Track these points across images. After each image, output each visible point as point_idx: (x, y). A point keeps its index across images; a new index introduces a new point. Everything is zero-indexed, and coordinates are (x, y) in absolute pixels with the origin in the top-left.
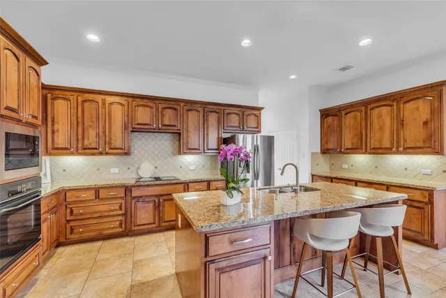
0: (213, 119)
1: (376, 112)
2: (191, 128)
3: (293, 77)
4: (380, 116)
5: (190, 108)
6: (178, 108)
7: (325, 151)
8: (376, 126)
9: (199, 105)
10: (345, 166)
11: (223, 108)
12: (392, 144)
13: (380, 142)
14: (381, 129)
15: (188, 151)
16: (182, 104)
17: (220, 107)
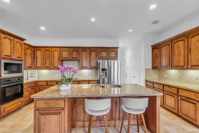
0: (93, 54)
1: (176, 45)
2: (84, 59)
3: (130, 31)
4: (178, 47)
5: (83, 50)
6: (78, 50)
7: (154, 68)
8: (176, 53)
9: (87, 49)
10: (165, 76)
11: (98, 49)
12: (185, 63)
13: (179, 62)
14: (179, 54)
15: (83, 68)
16: (80, 49)
17: (97, 49)
